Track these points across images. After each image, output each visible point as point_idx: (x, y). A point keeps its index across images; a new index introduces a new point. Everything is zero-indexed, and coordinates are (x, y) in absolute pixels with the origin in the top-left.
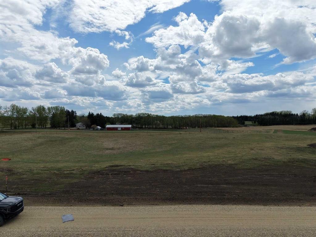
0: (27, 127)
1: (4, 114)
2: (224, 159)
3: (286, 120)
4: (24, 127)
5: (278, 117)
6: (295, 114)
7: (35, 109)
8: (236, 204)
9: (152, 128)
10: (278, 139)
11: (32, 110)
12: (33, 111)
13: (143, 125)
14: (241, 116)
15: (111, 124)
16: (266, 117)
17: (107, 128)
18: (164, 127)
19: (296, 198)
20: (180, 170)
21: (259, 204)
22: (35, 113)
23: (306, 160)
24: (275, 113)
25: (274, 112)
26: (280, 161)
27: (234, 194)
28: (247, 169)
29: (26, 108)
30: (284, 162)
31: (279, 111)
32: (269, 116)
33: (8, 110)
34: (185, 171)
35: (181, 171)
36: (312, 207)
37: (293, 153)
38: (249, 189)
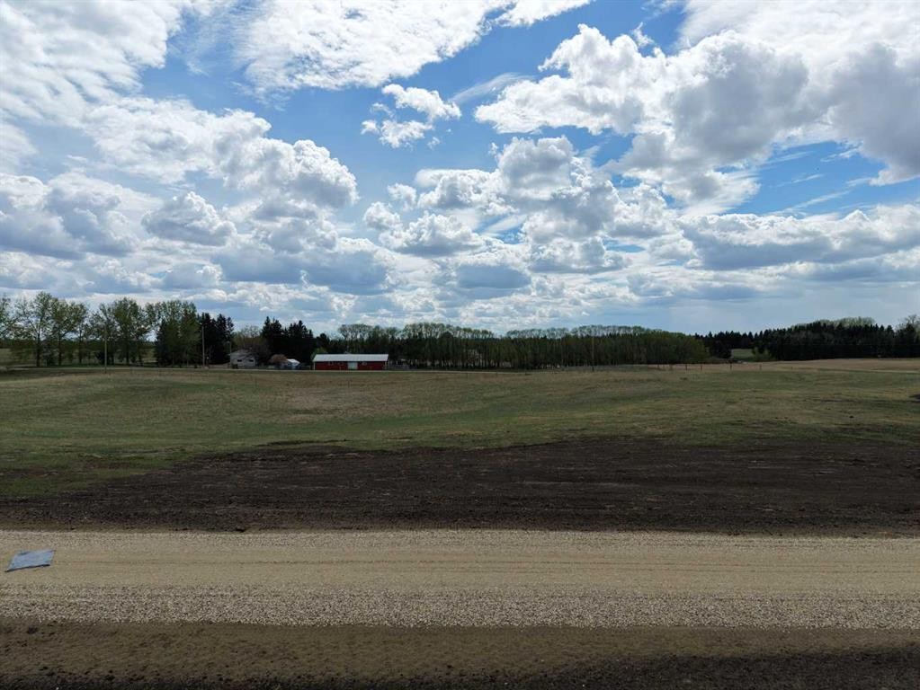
0: (85, 360)
1: (17, 320)
2: (635, 424)
3: (854, 343)
4: (77, 361)
5: (831, 336)
6: (882, 327)
7: (109, 310)
8: (632, 531)
9: (452, 366)
10: (820, 382)
11: (100, 312)
12: (102, 315)
13: (426, 359)
14: (721, 334)
15: (330, 353)
16: (795, 336)
17: (317, 363)
18: (490, 365)
19: (844, 517)
20: (485, 450)
21: (712, 531)
22: (109, 320)
23: (897, 426)
24: (822, 325)
25: (819, 323)
26: (815, 430)
27: (636, 505)
28: (701, 447)
29: (82, 306)
30: (827, 431)
31: (836, 319)
32: (803, 334)
33: (29, 309)
34: (501, 449)
35: (487, 451)
36: (897, 540)
37: (859, 413)
38: (691, 494)
